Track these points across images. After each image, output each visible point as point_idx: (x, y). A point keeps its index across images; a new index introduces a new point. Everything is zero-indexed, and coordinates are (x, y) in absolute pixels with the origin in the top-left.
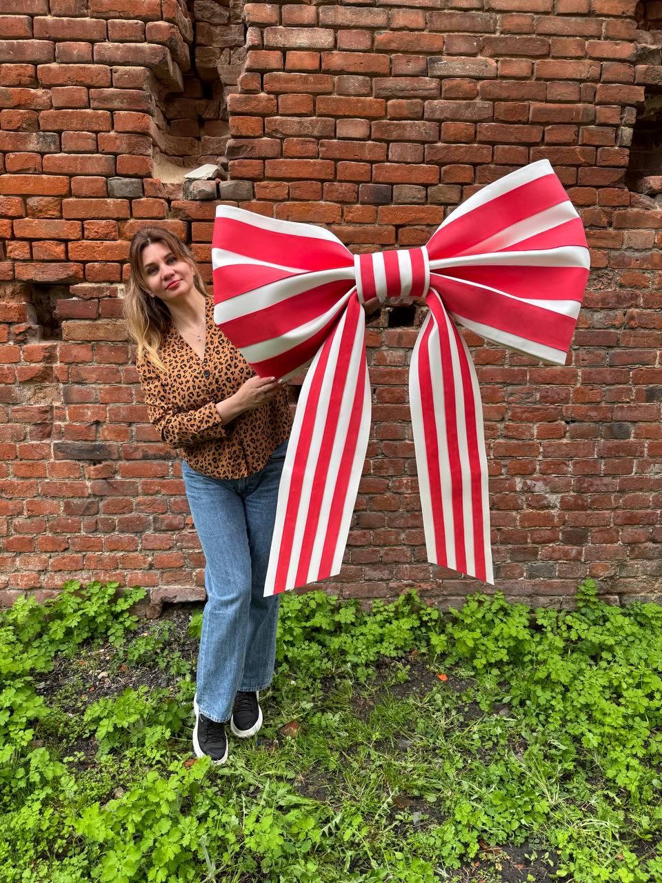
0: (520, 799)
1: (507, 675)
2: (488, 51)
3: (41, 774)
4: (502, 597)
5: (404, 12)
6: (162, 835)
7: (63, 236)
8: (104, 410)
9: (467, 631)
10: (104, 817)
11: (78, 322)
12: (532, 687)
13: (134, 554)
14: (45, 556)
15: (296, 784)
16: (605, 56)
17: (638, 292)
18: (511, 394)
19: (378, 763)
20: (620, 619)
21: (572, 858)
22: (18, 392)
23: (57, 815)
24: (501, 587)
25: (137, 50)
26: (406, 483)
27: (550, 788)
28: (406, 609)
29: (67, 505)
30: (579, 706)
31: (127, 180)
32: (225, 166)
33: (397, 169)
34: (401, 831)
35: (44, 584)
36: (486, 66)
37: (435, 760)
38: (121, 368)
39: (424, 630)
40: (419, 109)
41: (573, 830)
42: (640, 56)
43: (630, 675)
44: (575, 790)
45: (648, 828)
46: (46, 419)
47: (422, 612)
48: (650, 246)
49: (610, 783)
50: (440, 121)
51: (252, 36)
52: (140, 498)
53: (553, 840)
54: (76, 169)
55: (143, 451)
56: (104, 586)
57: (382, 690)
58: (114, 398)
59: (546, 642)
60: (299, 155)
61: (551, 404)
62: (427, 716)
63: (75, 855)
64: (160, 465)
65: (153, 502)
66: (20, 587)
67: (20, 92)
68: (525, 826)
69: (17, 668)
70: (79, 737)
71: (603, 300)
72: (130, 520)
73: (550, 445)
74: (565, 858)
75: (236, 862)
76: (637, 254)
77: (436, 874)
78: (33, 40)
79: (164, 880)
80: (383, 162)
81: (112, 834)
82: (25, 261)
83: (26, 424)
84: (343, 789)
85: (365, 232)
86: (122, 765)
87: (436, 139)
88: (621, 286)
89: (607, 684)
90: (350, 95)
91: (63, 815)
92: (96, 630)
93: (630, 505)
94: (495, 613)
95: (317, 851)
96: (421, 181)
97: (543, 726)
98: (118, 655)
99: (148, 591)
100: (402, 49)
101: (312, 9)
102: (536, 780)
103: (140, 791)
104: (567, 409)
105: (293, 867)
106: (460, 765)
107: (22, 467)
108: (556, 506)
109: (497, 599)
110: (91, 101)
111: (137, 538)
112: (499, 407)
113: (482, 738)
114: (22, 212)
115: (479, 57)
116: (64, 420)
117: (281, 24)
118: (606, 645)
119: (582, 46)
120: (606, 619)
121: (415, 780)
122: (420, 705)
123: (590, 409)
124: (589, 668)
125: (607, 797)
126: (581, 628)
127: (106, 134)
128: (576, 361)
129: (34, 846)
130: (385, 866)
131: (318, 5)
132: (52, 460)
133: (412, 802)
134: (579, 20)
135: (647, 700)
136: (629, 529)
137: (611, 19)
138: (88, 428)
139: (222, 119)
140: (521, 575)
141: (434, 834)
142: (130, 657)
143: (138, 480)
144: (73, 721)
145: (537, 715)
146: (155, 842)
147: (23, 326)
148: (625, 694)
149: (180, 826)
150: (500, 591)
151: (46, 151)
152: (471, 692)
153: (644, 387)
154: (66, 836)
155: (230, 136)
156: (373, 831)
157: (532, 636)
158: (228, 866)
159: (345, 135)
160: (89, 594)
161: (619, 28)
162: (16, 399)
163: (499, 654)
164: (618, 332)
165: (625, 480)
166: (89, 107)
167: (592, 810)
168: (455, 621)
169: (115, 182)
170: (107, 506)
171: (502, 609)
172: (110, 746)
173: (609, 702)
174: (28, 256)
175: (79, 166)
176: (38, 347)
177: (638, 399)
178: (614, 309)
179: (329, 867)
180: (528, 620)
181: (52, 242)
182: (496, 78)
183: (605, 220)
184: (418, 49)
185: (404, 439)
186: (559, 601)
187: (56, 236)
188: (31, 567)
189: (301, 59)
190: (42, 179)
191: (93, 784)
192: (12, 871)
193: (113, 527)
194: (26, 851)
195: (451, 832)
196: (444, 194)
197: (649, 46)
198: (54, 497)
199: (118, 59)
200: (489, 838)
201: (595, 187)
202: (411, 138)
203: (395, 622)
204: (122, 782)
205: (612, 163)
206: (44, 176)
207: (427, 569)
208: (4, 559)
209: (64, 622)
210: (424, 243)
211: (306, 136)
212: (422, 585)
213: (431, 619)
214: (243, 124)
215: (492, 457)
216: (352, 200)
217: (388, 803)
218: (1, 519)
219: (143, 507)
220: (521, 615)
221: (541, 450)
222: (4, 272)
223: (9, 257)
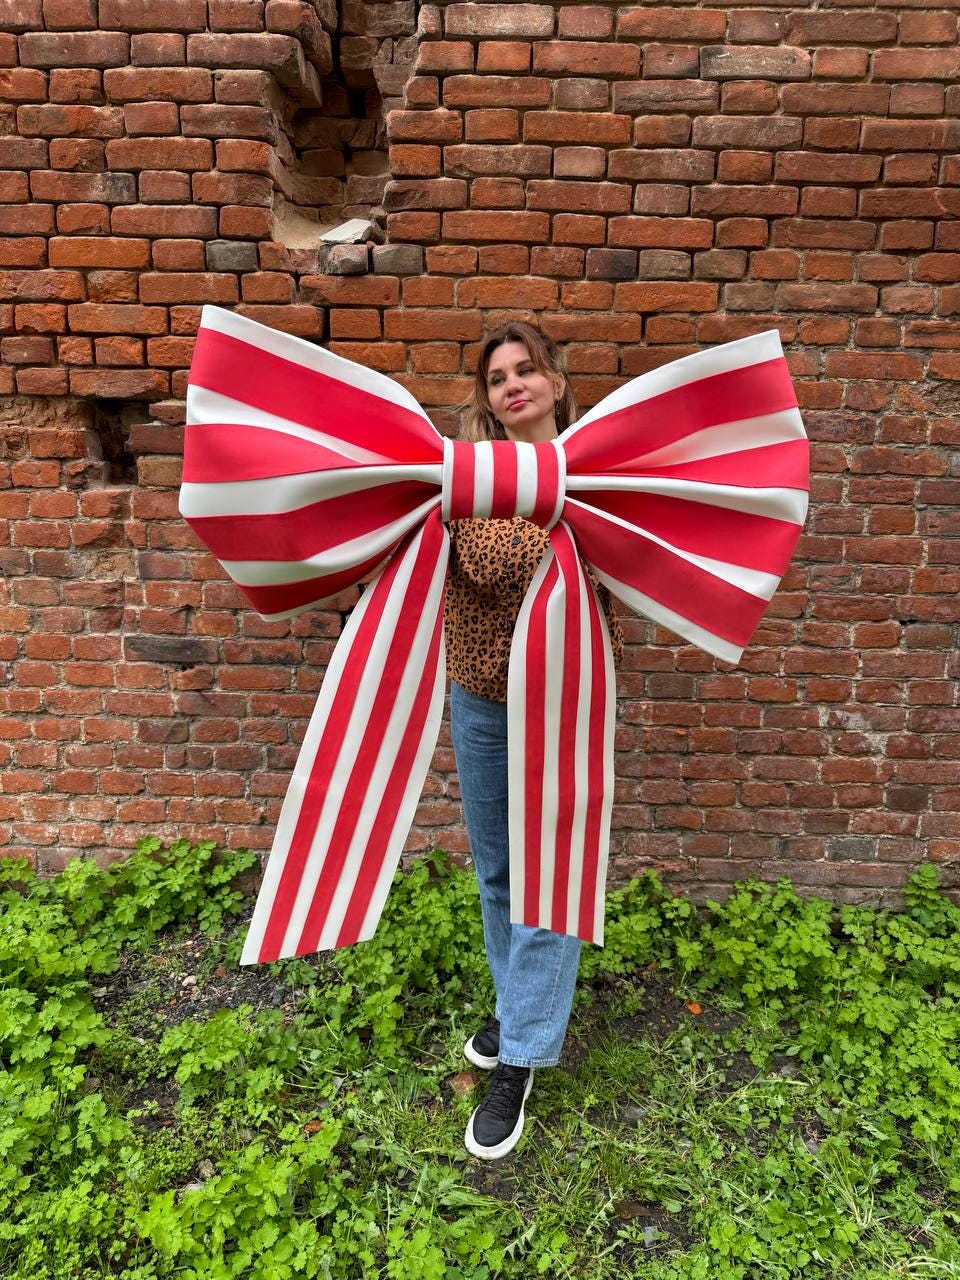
0: (812, 1217)
1: (794, 1010)
2: (798, 36)
3: (94, 1136)
4: (790, 886)
6: (265, 1250)
7: (140, 330)
8: (198, 589)
9: (734, 939)
10: (179, 1214)
11: (161, 459)
12: (834, 1036)
13: (239, 801)
14: (111, 800)
15: (468, 1170)
18: (818, 577)
19: (593, 1143)
22: (74, 561)
23: (114, 1201)
24: (789, 872)
25: (251, 44)
26: (646, 711)
27: (859, 1200)
28: (641, 900)
29: (143, 728)
30: (908, 1070)
31: (234, 244)
32: (381, 222)
33: (646, 225)
34: (625, 1256)
35: (108, 841)
36: (794, 61)
37: (681, 1144)
39: (667, 932)
40: (684, 131)
41: (894, 1271)
44: (898, 1207)
46: (113, 601)
47: (665, 905)
49: (955, 1198)
50: (717, 149)
51: (426, 19)
52: (248, 721)
54: (160, 229)
55: (254, 651)
56: (194, 847)
57: (601, 1025)
58: (213, 572)
59: (856, 963)
60: (495, 204)
61: (879, 593)
62: (669, 1070)
63: (138, 1264)
64: (278, 673)
65: (266, 728)
66: (74, 844)
67: (79, 112)
68: (819, 1261)
69: (67, 967)
70: (152, 1076)
72: (234, 753)
73: (874, 658)
78: (98, 32)
80: (625, 214)
81: (191, 1242)
82: (84, 366)
83: (84, 607)
84: (539, 1183)
85: (593, 324)
86: (212, 1125)
87: (710, 178)
89: (952, 1036)
90: (576, 110)
91: (123, 1201)
92: (181, 911)
94: (779, 912)
96: (683, 244)
97: (850, 1097)
98: (212, 951)
99: (258, 857)
100: (660, 35)
102: (838, 1188)
103: (235, 1177)
104: (904, 602)
106: (719, 1154)
107: (79, 671)
108: (880, 752)
109: (781, 889)
110: (183, 124)
111: (242, 778)
112: (796, 597)
113: (753, 1111)
114: (81, 293)
115: (783, 46)
116: (140, 603)
118: (952, 971)
119: (951, 24)
120: (951, 929)
121: (648, 1175)
122: (658, 1051)
123: (940, 603)
124: (924, 1007)
125: (949, 1222)
126: (912, 942)
127: (205, 175)
128: (922, 527)
129: (81, 1248)
132: (122, 662)
133: (643, 1209)
138: (176, 615)
139: (379, 149)
140: (821, 855)
141: (676, 1265)
142: (231, 954)
143: (246, 694)
144: (145, 1051)
145: (841, 1080)
146: (253, 1260)
147: (81, 464)
149: (291, 1237)
150: (786, 878)
151: (117, 200)
152: (737, 1034)
154: (127, 1235)
155: (388, 175)
156: (582, 1254)
157: (835, 951)
159: (567, 173)
160: (173, 858)
162: (71, 571)
163: (783, 977)
166: (180, 134)
167: (926, 1241)
168: (716, 921)
169: (217, 247)
170: (202, 729)
171: (790, 905)
172: (195, 1095)
173: (954, 1066)
174: (88, 360)
175: (164, 224)
176: (103, 495)
180: (830, 925)
181: (123, 338)
182: (809, 79)
184: (685, 35)
185: (645, 643)
186: (878, 896)
187: (129, 330)
188: (90, 815)
189: (502, 54)
190: (110, 243)
191: (169, 1154)
193: (209, 762)
194: (69, 1255)
195: (704, 1264)
196: (720, 264)
198: (124, 716)
199: (223, 58)
200: (762, 1277)
202: (671, 177)
203: (623, 919)
204: (210, 1153)
206: (112, 239)
207: (674, 841)
208: (53, 803)
209: (136, 898)
210: (685, 340)
211: (506, 174)
212: (665, 863)
213: (678, 916)
214: (410, 156)
215: (782, 674)
216: (576, 273)
217: (606, 1211)
218: (49, 745)
219: (252, 733)
220: (818, 918)
221: (861, 665)
222: (54, 384)
223: (62, 362)
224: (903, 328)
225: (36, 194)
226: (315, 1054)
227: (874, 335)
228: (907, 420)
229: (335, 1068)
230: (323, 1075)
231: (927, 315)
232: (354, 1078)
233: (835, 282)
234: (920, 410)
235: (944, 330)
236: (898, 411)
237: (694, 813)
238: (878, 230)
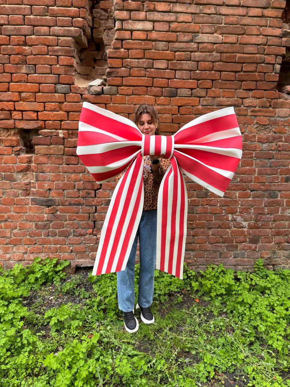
0: (232, 353)
1: (225, 300)
2: (219, 32)
3: (28, 340)
4: (223, 266)
5: (183, 15)
6: (80, 367)
7: (36, 109)
8: (53, 184)
9: (207, 280)
10: (55, 359)
11: (42, 146)
12: (236, 305)
13: (65, 246)
14: (26, 247)
15: (136, 346)
16: (269, 34)
17: (282, 135)
19: (170, 337)
20: (274, 276)
21: (254, 378)
22: (16, 176)
23: (35, 358)
24: (222, 262)
25: (69, 30)
27: (244, 348)
29: (36, 225)
30: (256, 313)
31: (64, 86)
32: (105, 80)
33: (180, 82)
34: (181, 366)
35: (26, 259)
36: (218, 38)
37: (195, 336)
38: (60, 166)
39: (189, 280)
40: (189, 56)
41: (254, 366)
42: (284, 34)
43: (278, 300)
44: (255, 350)
45: (286, 366)
46: (27, 188)
47: (188, 272)
48: (287, 116)
49: (270, 347)
50: (198, 62)
51: (118, 25)
52: (67, 222)
53: (246, 371)
55: (69, 202)
56: (51, 260)
57: (171, 306)
58: (57, 179)
59: (242, 286)
60: (138, 76)
61: (244, 183)
62: (191, 317)
63: (43, 375)
64: (76, 208)
65: (73, 224)
66: (15, 260)
67: (19, 48)
68: (234, 364)
69: (16, 295)
70: (42, 325)
71: (267, 139)
72: (63, 231)
73: (244, 201)
74: (251, 378)
75: (111, 379)
76: (282, 119)
77: (196, 385)
78: (25, 26)
79: (82, 386)
80: (173, 79)
81: (59, 366)
82: (20, 120)
83: (19, 189)
84: (156, 348)
85: (165, 109)
86: (61, 337)
87: (196, 69)
88: (275, 133)
89: (268, 304)
90: (160, 50)
91: (37, 358)
92: (48, 278)
93: (278, 227)
94: (220, 273)
95: (145, 374)
96: (189, 87)
97: (241, 322)
98: (58, 289)
99: (70, 262)
100: (182, 31)
101: (144, 13)
102: (238, 345)
103: (71, 348)
104: (251, 185)
105: (136, 381)
106: (206, 338)
107: (17, 208)
108: (246, 227)
109: (220, 267)
110: (49, 52)
111: (66, 239)
113: (215, 327)
114: (19, 99)
115: (215, 34)
116: (35, 188)
117: (130, 20)
118: (268, 287)
119: (259, 30)
120: (267, 276)
121: (187, 344)
122: (188, 312)
123: (261, 185)
124: (260, 297)
125: (269, 352)
126: (257, 280)
127: (55, 66)
128: (256, 164)
129: (25, 371)
130: (174, 381)
131: (146, 12)
132: (30, 205)
133: (185, 354)
134: (258, 19)
135: (285, 311)
136: (277, 237)
137: (272, 18)
138: (46, 192)
139: (104, 60)
140: (231, 257)
141: (195, 367)
142: (63, 290)
143: (67, 214)
144: (40, 318)
145: (238, 317)
146: (77, 370)
147: (18, 148)
148: (276, 308)
149: (88, 363)
150: (221, 263)
151: (30, 73)
152: (209, 307)
153: (284, 176)
154: (39, 367)
155: (107, 67)
156: (169, 366)
157: (236, 283)
158: (108, 380)
159: (157, 67)
160: (45, 263)
161: (275, 22)
162: (15, 179)
163: (222, 291)
164: (273, 152)
165: (276, 216)
166: (48, 55)
167: (262, 358)
168: (202, 276)
169: (59, 86)
170: (53, 225)
171: (223, 271)
172: (56, 329)
173: (269, 312)
174: (21, 118)
175: (43, 80)
176: (25, 157)
177: (281, 181)
178: (272, 142)
179: (151, 381)
180: (234, 276)
181: (31, 112)
182: (222, 43)
183: (268, 104)
184: (189, 31)
186: (247, 268)
187: (33, 110)
188: (20, 251)
189: (139, 35)
191: (49, 345)
192: (17, 382)
193: (56, 234)
194: (22, 373)
195: (203, 367)
196: (199, 93)
197: (288, 30)
198: (30, 221)
199: (61, 34)
200: (219, 369)
201: (264, 90)
202: (186, 69)
204: (61, 344)
205: (271, 80)
206: (28, 84)
207: (190, 254)
208: (9, 248)
209: (34, 275)
210: (190, 113)
211: (140, 67)
212: (188, 260)
213: (192, 275)
214: (114, 62)
215: (219, 206)
216: (160, 95)
217: (175, 354)
218: (8, 230)
219: (69, 226)
220: (231, 274)
221: (240, 203)
222: (10, 125)
223: (13, 118)
224: (249, 110)
225: (6, 71)
226: (90, 316)
227: (241, 112)
228: (251, 135)
229: (96, 320)
230: (92, 322)
231: (255, 107)
232: (102, 322)
233: (230, 98)
234: (254, 133)
235: (260, 111)
236: (248, 133)
237: (195, 246)
238: (241, 84)
